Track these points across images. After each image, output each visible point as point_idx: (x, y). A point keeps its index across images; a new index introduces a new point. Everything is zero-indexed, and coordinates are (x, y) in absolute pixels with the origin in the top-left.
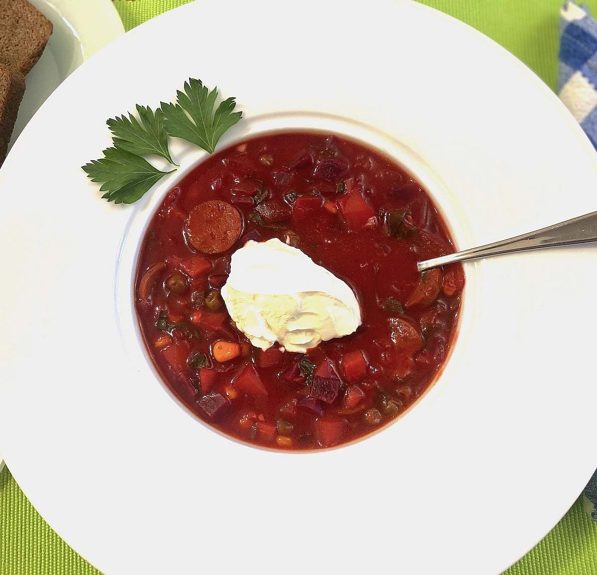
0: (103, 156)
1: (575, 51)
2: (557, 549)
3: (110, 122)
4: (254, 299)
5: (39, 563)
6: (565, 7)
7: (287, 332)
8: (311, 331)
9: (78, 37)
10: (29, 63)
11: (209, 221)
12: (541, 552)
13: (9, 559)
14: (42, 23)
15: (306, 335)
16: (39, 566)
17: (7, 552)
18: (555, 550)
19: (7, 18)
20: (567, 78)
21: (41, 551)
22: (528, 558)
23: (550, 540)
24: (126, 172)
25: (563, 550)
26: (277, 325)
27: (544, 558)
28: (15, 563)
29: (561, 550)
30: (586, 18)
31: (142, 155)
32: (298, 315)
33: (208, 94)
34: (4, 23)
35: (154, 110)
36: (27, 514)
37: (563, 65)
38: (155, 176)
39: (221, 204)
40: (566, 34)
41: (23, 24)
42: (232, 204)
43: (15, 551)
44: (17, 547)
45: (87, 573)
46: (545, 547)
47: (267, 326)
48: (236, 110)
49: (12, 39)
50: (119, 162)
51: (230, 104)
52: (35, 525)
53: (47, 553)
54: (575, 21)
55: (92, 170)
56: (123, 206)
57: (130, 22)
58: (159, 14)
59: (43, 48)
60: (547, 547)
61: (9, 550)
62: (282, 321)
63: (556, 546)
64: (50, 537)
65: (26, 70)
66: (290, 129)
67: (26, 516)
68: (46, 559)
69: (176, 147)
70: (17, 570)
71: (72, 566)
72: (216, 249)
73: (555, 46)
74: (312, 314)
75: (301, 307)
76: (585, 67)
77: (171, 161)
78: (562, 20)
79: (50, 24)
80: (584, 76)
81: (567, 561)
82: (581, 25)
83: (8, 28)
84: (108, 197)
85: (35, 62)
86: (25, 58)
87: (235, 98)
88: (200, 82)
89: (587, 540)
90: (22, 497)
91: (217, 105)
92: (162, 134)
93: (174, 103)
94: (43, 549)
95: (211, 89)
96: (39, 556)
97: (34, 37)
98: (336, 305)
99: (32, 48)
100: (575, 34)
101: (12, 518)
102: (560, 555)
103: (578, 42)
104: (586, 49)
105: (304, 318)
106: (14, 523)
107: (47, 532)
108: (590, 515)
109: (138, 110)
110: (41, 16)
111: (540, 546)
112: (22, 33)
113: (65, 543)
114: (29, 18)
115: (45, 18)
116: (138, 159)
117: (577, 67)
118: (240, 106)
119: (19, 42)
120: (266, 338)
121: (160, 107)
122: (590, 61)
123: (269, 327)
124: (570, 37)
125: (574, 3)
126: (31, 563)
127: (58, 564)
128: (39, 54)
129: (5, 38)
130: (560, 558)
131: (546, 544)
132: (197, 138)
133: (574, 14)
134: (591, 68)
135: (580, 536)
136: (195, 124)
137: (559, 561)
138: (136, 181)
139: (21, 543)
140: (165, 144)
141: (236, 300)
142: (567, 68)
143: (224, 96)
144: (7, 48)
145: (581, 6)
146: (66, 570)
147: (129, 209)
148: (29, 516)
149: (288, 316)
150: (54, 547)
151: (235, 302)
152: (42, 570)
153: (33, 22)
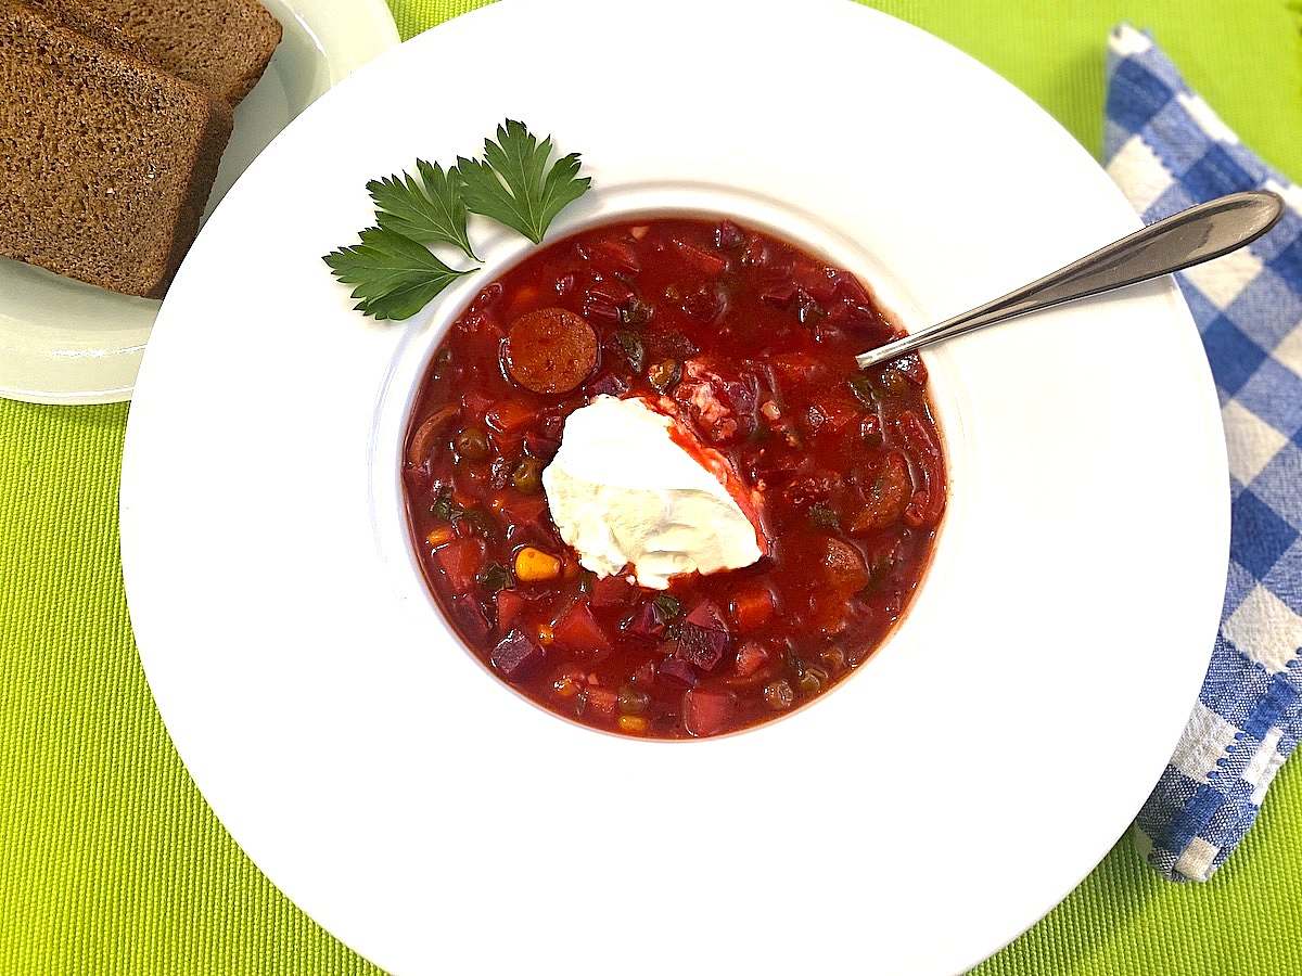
0: (358, 241)
1: (1133, 102)
2: (1090, 914)
3: (371, 185)
4: (596, 492)
5: (222, 919)
6: (1117, 33)
7: (644, 553)
8: (684, 555)
9: (323, 52)
10: (241, 88)
11: (544, 341)
12: (1064, 919)
13: (172, 911)
14: (265, 24)
15: (674, 560)
16: (222, 924)
17: (169, 899)
18: (1087, 916)
19: (208, 14)
20: (1117, 146)
21: (227, 900)
22: (1042, 929)
23: (1078, 899)
24: (395, 268)
25: (1100, 916)
26: (629, 542)
27: (1068, 930)
28: (182, 920)
29: (1097, 917)
30: (1149, 52)
31: (422, 241)
32: (664, 526)
33: (536, 146)
34: (201, 22)
35: (446, 169)
36: (206, 837)
37: (1112, 125)
38: (443, 278)
39: (566, 316)
40: (1118, 76)
41: (233, 25)
42: (583, 317)
43: (183, 899)
44: (187, 891)
45: (281, 973)
46: (1069, 911)
47: (612, 539)
48: (581, 175)
49: (214, 47)
50: (383, 251)
51: (571, 163)
52: (219, 856)
53: (237, 903)
54: (1132, 55)
55: (340, 262)
56: (388, 325)
57: (409, 27)
58: (448, 19)
59: (265, 66)
60: (1073, 911)
61: (172, 896)
62: (638, 534)
63: (1089, 909)
64: (244, 876)
65: (236, 98)
66: (673, 211)
67: (204, 839)
68: (236, 914)
69: (479, 231)
70: (185, 930)
71: (280, 925)
72: (553, 386)
73: (1101, 95)
74: (687, 527)
75: (671, 514)
76: (1148, 129)
77: (471, 255)
78: (1112, 53)
79: (278, 27)
80: (1146, 142)
81: (1105, 934)
82: (1144, 61)
83: (208, 29)
84: (364, 308)
85: (250, 87)
86: (235, 79)
87: (579, 154)
88: (523, 125)
89: (1140, 900)
90: (199, 802)
91: (550, 165)
92: (458, 209)
93: (480, 158)
94: (230, 896)
95: (540, 139)
96: (223, 909)
97: (251, 47)
98: (727, 516)
99: (246, 64)
100: (1133, 75)
101: (180, 842)
102: (1094, 924)
103: (1137, 89)
104: (1150, 100)
105: (672, 532)
106: (183, 851)
107: (238, 868)
108: (1145, 859)
109: (420, 169)
110: (265, 12)
111: (1062, 908)
112: (233, 38)
113: (269, 882)
114: (244, 15)
115: (270, 17)
116: (418, 248)
117: (1135, 128)
118: (589, 168)
119: (226, 54)
120: (609, 558)
121: (455, 163)
122: (1156, 120)
123: (616, 541)
124: (1123, 80)
125: (1131, 25)
126: (209, 919)
127: (256, 922)
128: (257, 74)
129: (203, 45)
130: (1095, 930)
131: (1072, 906)
132: (515, 218)
133: (1131, 44)
134: (1157, 131)
135: (1128, 893)
136: (512, 194)
137: (1093, 935)
138: (413, 284)
139: (194, 885)
140: (463, 227)
141: (565, 492)
142: (1117, 130)
143: (562, 151)
144: (205, 61)
145: (1143, 32)
146: (269, 932)
147: (399, 329)
148: (210, 839)
149: (647, 527)
150: (250, 893)
151: (563, 495)
152: (228, 932)
153: (250, 21)
